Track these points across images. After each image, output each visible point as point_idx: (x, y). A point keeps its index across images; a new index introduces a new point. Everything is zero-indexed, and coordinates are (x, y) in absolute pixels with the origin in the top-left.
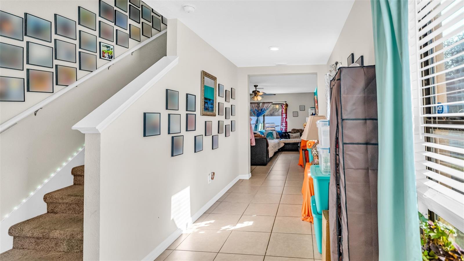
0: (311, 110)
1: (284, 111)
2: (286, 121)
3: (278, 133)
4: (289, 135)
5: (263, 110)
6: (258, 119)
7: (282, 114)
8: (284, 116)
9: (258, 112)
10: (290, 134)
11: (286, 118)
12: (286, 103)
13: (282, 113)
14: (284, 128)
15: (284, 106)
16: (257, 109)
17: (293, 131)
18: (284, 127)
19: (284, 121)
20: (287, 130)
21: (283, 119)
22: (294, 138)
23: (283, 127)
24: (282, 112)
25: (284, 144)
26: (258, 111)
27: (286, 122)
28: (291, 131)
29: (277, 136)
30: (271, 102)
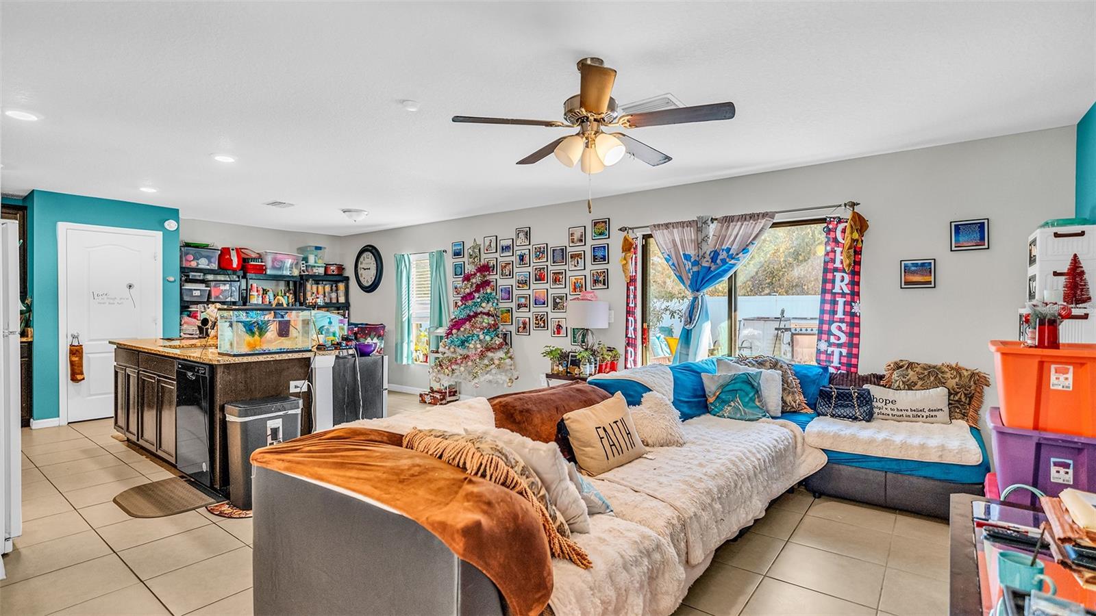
0: (1056, 235)
1: (840, 258)
2: (853, 315)
3: (795, 382)
4: (866, 399)
5: (723, 255)
6: (696, 298)
7: (830, 276)
8: (841, 284)
9: (695, 269)
10: (875, 391)
11: (855, 294)
12: (857, 209)
13: (826, 271)
14: (837, 351)
15: (844, 231)
16: (691, 251)
17: (895, 376)
18: (840, 346)
19: (840, 315)
20: (856, 366)
21: (835, 303)
22: (899, 417)
23: (830, 345)
24: (826, 263)
25: (823, 459)
26: (696, 263)
27: (854, 323)
28: (881, 371)
29: (789, 399)
30: (764, 215)
